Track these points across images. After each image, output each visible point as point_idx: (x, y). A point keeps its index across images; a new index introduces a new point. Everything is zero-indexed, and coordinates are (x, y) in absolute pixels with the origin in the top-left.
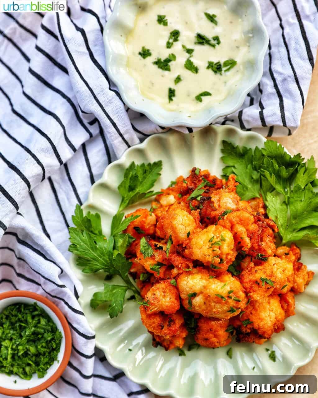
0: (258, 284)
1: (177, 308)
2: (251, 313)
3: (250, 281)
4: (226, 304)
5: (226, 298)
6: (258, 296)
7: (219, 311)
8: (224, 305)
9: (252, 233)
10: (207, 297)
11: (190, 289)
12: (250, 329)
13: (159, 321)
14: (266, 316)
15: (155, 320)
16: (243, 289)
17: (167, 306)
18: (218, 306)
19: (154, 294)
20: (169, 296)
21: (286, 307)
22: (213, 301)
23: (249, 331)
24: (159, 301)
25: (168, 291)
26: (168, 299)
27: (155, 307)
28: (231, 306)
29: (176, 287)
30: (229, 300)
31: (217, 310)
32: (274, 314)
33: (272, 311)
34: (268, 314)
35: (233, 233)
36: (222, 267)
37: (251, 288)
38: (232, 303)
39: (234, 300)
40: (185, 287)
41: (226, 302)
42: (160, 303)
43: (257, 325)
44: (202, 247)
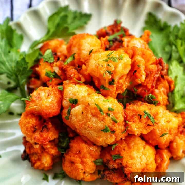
0: (140, 116)
1: (54, 111)
2: (124, 150)
3: (133, 110)
4: (102, 120)
5: (105, 115)
6: (136, 127)
7: (94, 125)
8: (99, 120)
9: (150, 72)
10: (87, 106)
11: (74, 95)
12: (118, 165)
13: (34, 123)
14: (137, 157)
15: (31, 120)
16: (124, 115)
17: (46, 106)
18: (94, 119)
19: (39, 94)
20: (52, 99)
21: (159, 161)
22: (91, 112)
23: (116, 166)
24: (41, 100)
25: (52, 93)
26: (50, 100)
27: (35, 106)
28: (106, 124)
29: (61, 92)
30: (106, 118)
31: (92, 125)
32: (146, 159)
33: (145, 155)
34: (140, 156)
35: (133, 61)
36: (111, 89)
37: (132, 117)
38: (108, 121)
39: (112, 119)
40: (70, 92)
41: (103, 119)
42: (41, 102)
43: (126, 162)
44: (98, 59)
